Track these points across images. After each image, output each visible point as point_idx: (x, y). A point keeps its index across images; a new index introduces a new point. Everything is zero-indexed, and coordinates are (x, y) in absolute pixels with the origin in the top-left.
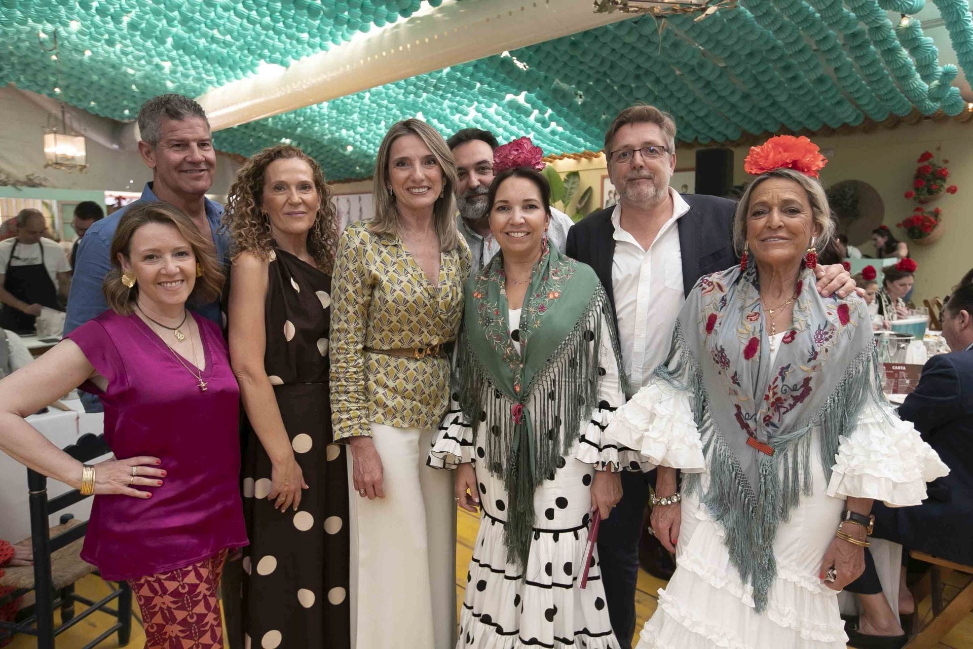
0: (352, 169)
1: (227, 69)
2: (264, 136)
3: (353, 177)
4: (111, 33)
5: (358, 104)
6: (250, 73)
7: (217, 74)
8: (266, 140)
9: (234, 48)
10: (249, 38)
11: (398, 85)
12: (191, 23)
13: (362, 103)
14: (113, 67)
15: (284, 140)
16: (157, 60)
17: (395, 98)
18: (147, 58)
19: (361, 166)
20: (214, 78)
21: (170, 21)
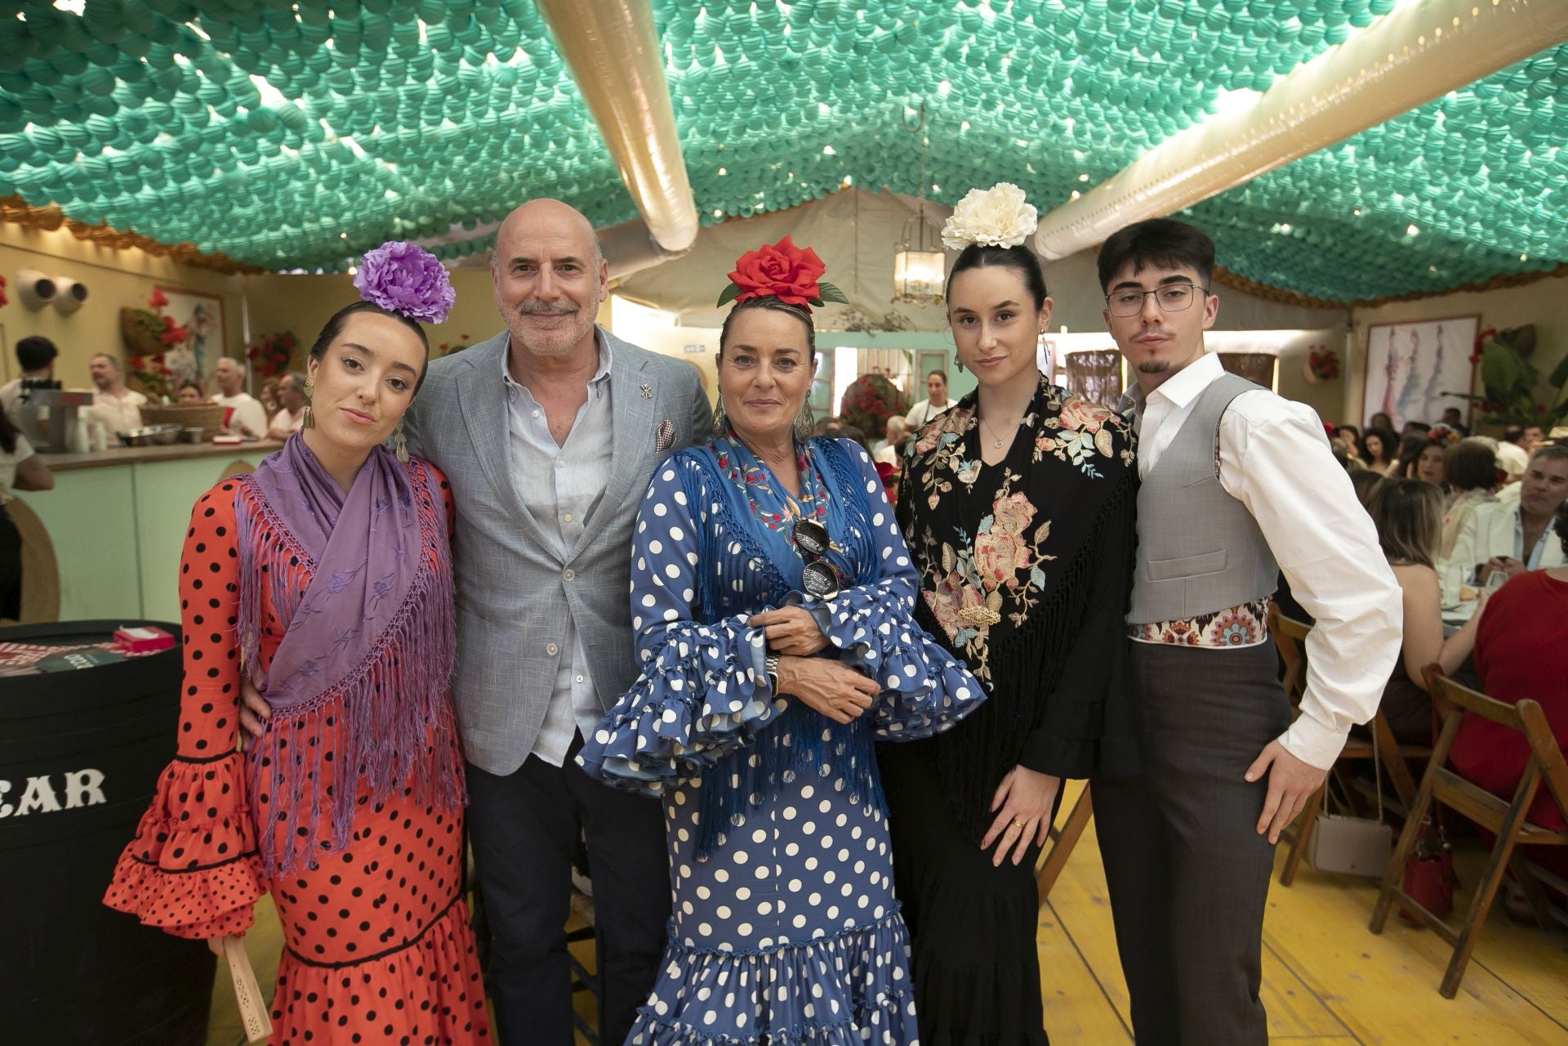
0: (1419, 273)
1: (1161, 113)
2: (1241, 224)
3: (1425, 288)
4: (988, 89)
5: (1421, 139)
6: (1201, 113)
7: (1147, 125)
8: (1245, 230)
9: (1168, 74)
10: (1192, 51)
11: (1510, 85)
12: (1094, 47)
13: (1429, 137)
14: (998, 140)
15: (1277, 228)
16: (1053, 118)
17: (1507, 111)
18: (1040, 117)
19: (1441, 264)
20: (1143, 133)
21: (1064, 50)
